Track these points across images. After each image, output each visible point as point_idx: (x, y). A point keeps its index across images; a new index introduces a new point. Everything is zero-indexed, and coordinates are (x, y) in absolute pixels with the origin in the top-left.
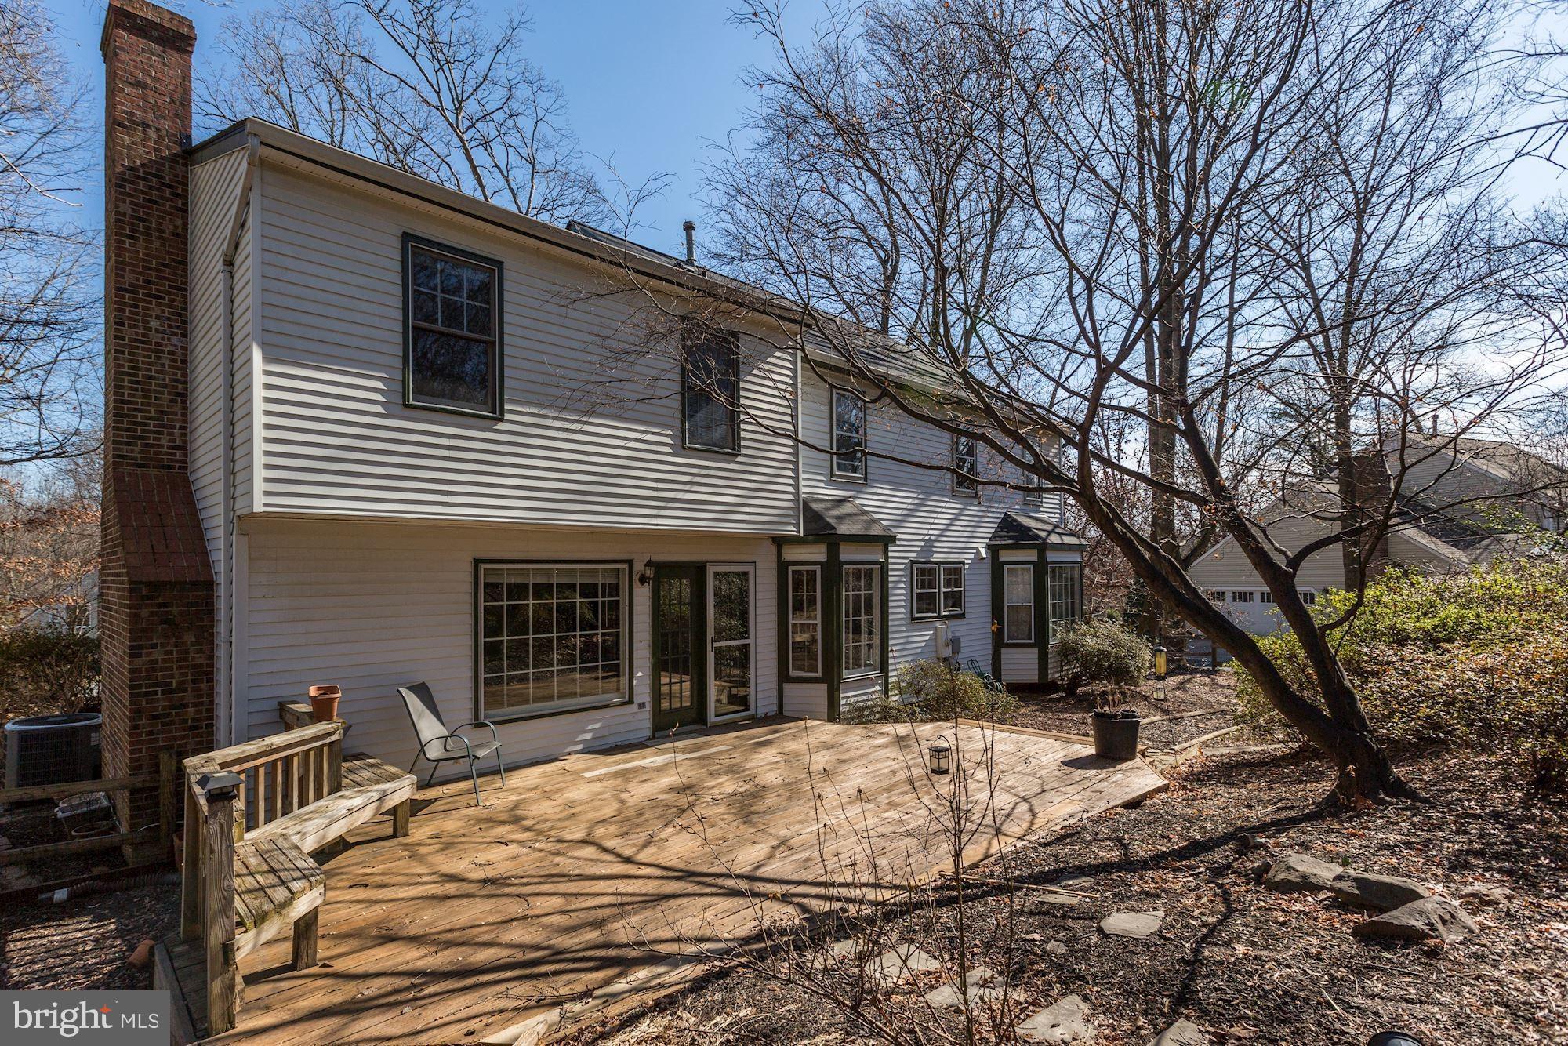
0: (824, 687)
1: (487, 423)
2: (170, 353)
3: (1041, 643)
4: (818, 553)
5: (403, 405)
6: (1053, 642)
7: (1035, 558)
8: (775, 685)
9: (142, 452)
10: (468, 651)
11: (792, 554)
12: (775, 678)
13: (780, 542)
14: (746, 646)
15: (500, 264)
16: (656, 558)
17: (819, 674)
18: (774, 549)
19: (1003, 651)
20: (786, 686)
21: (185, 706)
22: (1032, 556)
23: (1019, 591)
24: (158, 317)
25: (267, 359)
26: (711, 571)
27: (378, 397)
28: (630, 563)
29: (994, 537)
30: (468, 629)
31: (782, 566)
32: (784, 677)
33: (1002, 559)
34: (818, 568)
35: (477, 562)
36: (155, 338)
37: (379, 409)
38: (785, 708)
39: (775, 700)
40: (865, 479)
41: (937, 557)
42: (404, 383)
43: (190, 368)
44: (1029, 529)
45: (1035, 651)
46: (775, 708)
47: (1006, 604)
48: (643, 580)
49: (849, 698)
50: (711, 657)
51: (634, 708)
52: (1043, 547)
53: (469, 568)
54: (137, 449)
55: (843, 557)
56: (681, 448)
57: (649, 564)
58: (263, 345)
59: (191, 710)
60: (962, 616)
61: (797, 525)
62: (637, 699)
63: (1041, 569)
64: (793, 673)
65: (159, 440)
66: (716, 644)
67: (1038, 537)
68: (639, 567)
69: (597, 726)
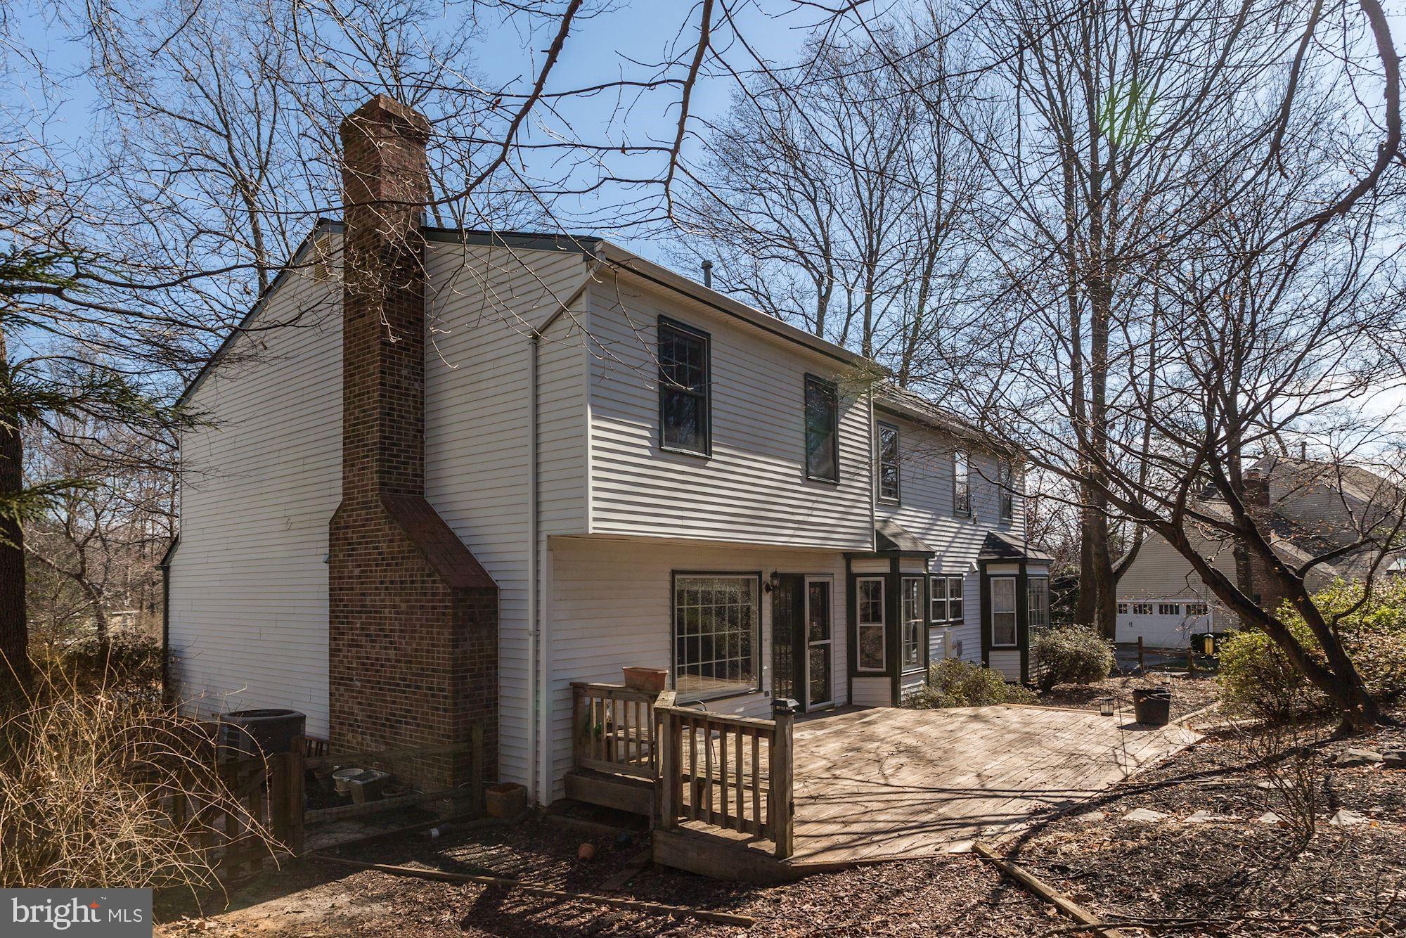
0: (888, 680)
1: (702, 462)
2: (414, 396)
3: (1023, 646)
4: (884, 567)
5: (659, 451)
6: (1032, 646)
7: (1017, 572)
8: (845, 680)
9: (397, 479)
10: (668, 646)
11: (858, 567)
12: (845, 673)
13: (849, 557)
14: (827, 647)
15: (708, 335)
16: (781, 570)
17: (884, 669)
18: (843, 563)
19: (991, 654)
20: (855, 680)
21: (482, 688)
22: (1014, 569)
23: (1004, 601)
24: (406, 367)
25: (594, 417)
26: (808, 580)
27: (646, 443)
28: (759, 574)
29: (982, 553)
30: (668, 628)
31: (851, 578)
32: (852, 672)
33: (989, 572)
34: (882, 579)
35: (674, 573)
36: (405, 384)
37: (647, 453)
38: (854, 698)
39: (845, 693)
40: (899, 503)
41: (945, 570)
42: (660, 432)
43: (427, 408)
44: (1010, 546)
45: (1018, 654)
46: (845, 699)
47: (993, 612)
48: (768, 589)
49: (906, 689)
50: (808, 653)
51: (762, 694)
52: (1023, 561)
53: (668, 577)
54: (394, 476)
55: (902, 570)
56: (807, 480)
57: (774, 575)
58: (592, 406)
59: (485, 691)
60: (961, 622)
61: (872, 543)
62: (765, 689)
63: (1022, 581)
64: (860, 669)
65: (406, 469)
66: (812, 643)
67: (1019, 553)
68: (766, 578)
69: (741, 710)
